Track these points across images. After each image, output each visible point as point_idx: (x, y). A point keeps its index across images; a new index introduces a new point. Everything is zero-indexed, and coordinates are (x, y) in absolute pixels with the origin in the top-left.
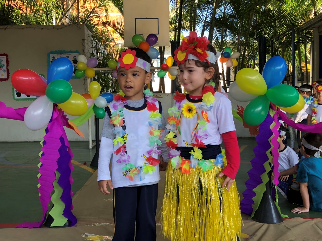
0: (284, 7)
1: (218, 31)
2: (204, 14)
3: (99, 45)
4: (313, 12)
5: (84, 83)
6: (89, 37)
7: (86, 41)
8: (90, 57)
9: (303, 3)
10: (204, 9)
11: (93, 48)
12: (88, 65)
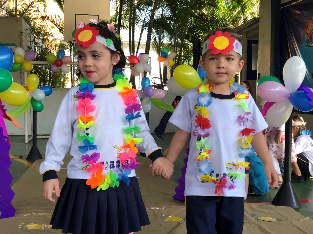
0: (217, 12)
1: (156, 32)
2: (144, 15)
3: (37, 39)
4: (242, 19)
5: (21, 77)
6: (26, 30)
7: (23, 34)
8: (28, 50)
9: (234, 10)
10: (143, 10)
11: (30, 41)
12: (25, 58)
